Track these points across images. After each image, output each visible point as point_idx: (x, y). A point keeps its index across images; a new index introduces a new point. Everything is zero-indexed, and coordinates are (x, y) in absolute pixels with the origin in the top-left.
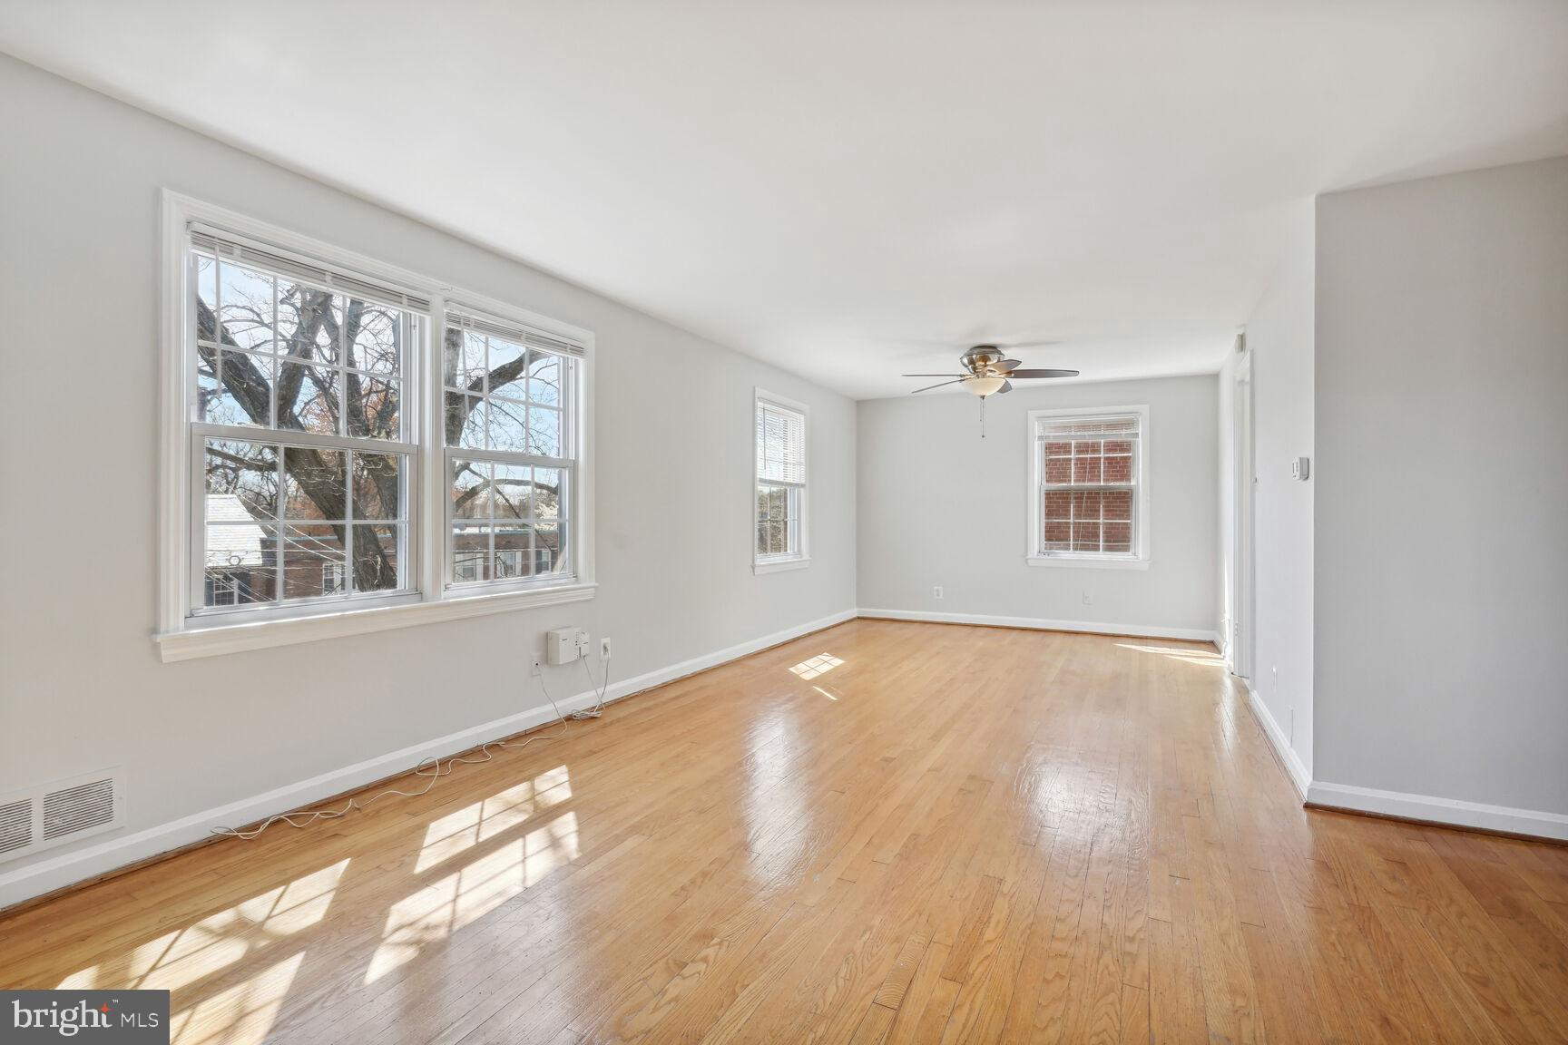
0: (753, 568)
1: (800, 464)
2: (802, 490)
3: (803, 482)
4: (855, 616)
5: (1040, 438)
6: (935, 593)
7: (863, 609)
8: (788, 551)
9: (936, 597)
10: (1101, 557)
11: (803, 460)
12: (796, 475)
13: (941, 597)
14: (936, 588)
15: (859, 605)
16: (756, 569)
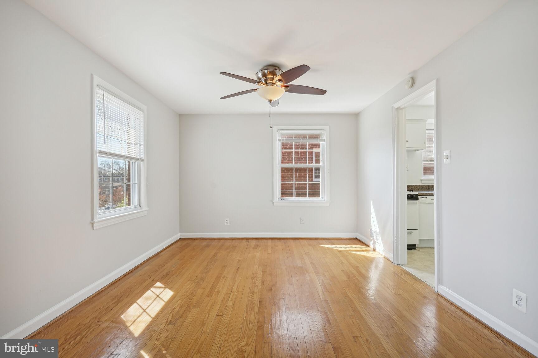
0: (92, 224)
1: (140, 144)
2: (141, 163)
3: (142, 157)
4: (179, 238)
5: (279, 140)
6: (226, 222)
7: (184, 234)
8: (131, 205)
9: (226, 225)
10: (307, 200)
11: (142, 143)
12: (137, 151)
13: (229, 224)
14: (226, 219)
15: (181, 231)
16: (95, 225)
